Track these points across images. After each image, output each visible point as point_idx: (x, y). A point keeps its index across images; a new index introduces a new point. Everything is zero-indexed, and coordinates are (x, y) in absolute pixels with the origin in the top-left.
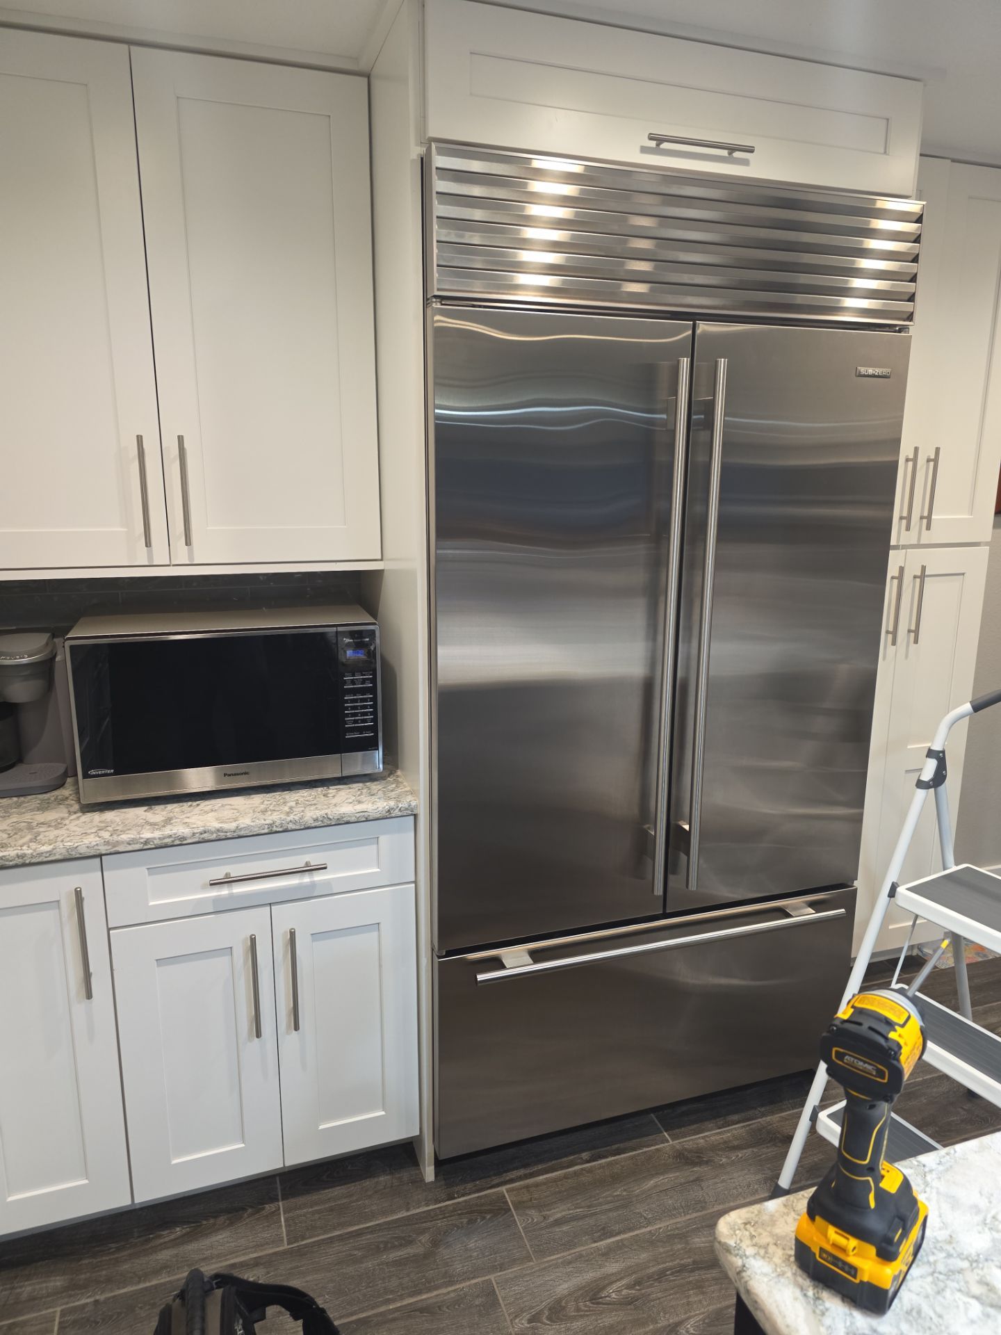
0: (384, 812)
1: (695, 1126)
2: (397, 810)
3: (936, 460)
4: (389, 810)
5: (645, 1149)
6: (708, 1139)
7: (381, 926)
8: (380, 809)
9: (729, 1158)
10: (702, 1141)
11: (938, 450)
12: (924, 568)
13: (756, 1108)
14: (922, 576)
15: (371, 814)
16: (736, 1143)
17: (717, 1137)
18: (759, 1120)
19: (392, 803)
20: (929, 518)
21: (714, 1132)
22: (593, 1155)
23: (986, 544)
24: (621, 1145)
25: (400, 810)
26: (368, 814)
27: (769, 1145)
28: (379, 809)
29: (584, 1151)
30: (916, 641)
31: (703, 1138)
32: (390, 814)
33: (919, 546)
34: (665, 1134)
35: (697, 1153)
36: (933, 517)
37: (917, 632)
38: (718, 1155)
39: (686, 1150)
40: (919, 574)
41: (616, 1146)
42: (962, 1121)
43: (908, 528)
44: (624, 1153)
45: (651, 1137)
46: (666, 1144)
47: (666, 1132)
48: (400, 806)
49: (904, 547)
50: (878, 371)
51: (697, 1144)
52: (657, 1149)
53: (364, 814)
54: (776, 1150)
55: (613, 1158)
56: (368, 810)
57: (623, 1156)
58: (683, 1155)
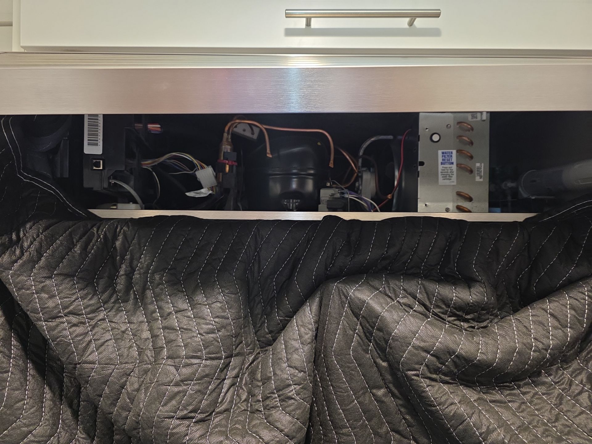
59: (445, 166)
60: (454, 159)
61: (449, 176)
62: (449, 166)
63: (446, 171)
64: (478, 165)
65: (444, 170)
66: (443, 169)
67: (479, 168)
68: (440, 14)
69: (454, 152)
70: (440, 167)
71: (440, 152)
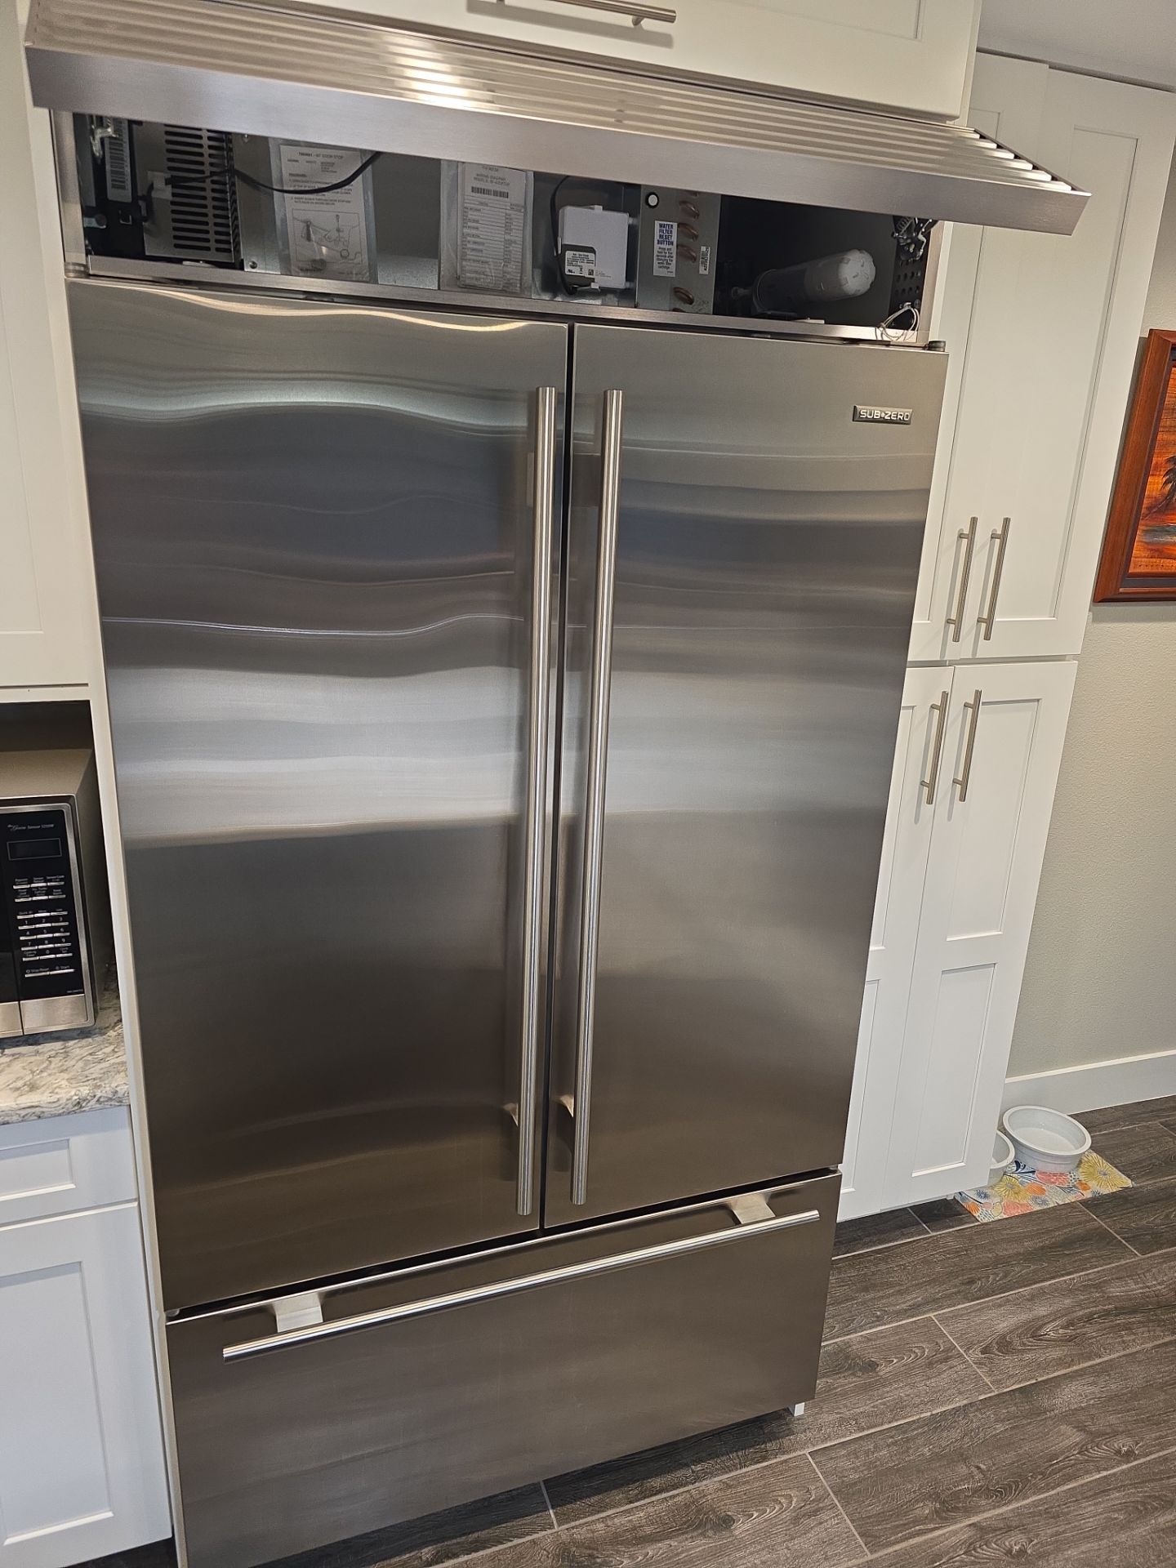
0: (70, 1106)
1: (596, 1498)
2: (93, 1102)
3: (1003, 538)
4: (79, 1103)
5: (516, 1541)
6: (610, 1523)
7: (84, 1265)
8: (63, 1101)
9: (633, 1559)
10: (600, 1526)
11: (1007, 521)
12: (978, 694)
13: (687, 1465)
14: (975, 706)
15: (44, 1110)
16: (648, 1530)
17: (624, 1520)
18: (691, 1487)
19: (85, 1091)
20: (989, 621)
21: (622, 1509)
22: (438, 1552)
23: (1075, 657)
24: (483, 1534)
25: (98, 1100)
26: (41, 1110)
27: (695, 1534)
28: (61, 1102)
29: (425, 1544)
30: (963, 798)
31: (604, 1520)
32: (81, 1107)
33: (974, 661)
34: (551, 1511)
35: (589, 1548)
36: (997, 619)
37: (964, 784)
38: (618, 1552)
39: (574, 1542)
40: (971, 702)
41: (476, 1535)
42: (975, 1491)
43: (956, 639)
44: (484, 1548)
45: (528, 1519)
46: (549, 1531)
47: (553, 1508)
48: (99, 1094)
49: (952, 663)
50: (890, 413)
51: (593, 1532)
52: (533, 1542)
53: (33, 1110)
54: (705, 1544)
55: (466, 1558)
56: (42, 1104)
57: (481, 1553)
58: (569, 1553)
59: (662, 246)
60: (674, 239)
61: (667, 263)
62: (667, 247)
63: (663, 254)
64: (703, 249)
65: (661, 253)
66: (660, 250)
67: (705, 254)
68: (675, 19)
69: (675, 225)
70: (656, 246)
71: (657, 223)
